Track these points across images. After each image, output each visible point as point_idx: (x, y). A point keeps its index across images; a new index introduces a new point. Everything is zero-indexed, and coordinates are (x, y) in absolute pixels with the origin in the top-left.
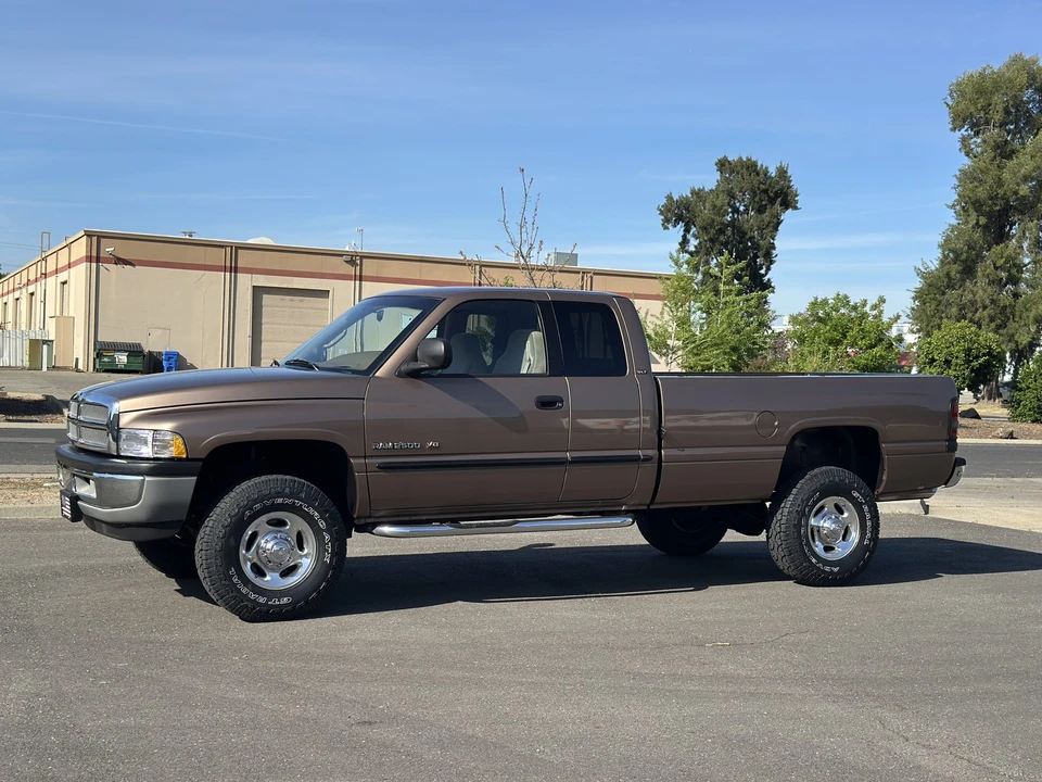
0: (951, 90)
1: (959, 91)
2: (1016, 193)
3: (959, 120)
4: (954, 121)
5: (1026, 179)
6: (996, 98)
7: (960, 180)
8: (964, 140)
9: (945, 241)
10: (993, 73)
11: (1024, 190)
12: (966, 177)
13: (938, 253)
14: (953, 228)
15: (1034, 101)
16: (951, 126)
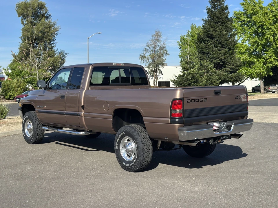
0: (17, 6)
1: (19, 6)
2: (38, 35)
3: (20, 14)
4: (19, 14)
5: (40, 31)
6: (29, 9)
7: (23, 31)
8: (22, 20)
9: (20, 47)
10: (28, 2)
11: (40, 34)
12: (24, 30)
13: (18, 51)
14: (21, 44)
15: (39, 11)
16: (18, 16)
